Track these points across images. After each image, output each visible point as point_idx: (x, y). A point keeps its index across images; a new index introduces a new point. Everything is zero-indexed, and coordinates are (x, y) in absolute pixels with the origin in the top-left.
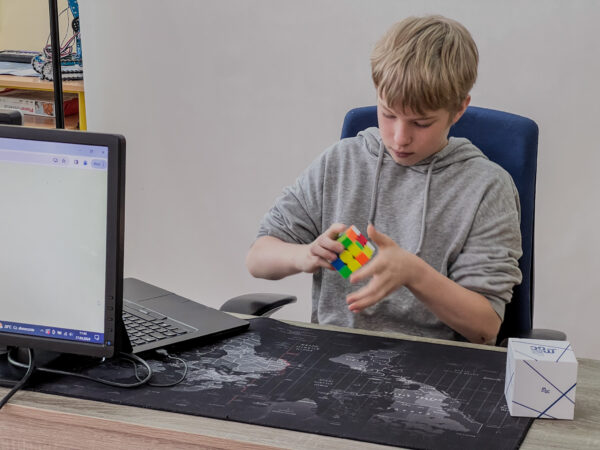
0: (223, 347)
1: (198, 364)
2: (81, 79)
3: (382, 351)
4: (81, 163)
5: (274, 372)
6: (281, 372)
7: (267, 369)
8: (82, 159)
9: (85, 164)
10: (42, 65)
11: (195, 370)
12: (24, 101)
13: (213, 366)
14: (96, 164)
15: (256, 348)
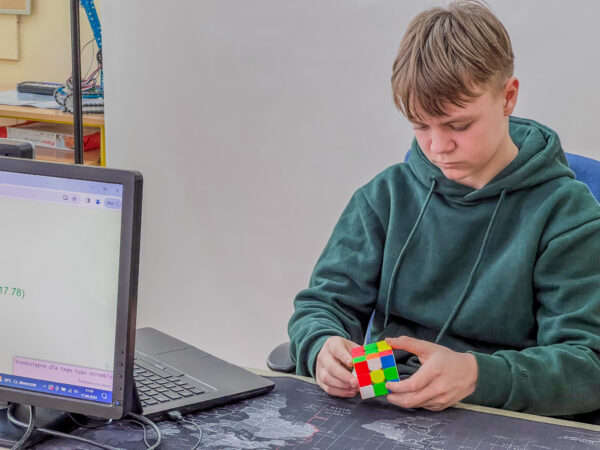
0: (245, 410)
1: (217, 427)
2: (102, 113)
3: (421, 418)
4: (93, 201)
5: (299, 439)
6: (308, 439)
7: (292, 435)
8: (94, 197)
9: (98, 203)
10: (64, 97)
11: (211, 433)
12: (45, 133)
13: (232, 430)
14: (109, 203)
15: (281, 411)
